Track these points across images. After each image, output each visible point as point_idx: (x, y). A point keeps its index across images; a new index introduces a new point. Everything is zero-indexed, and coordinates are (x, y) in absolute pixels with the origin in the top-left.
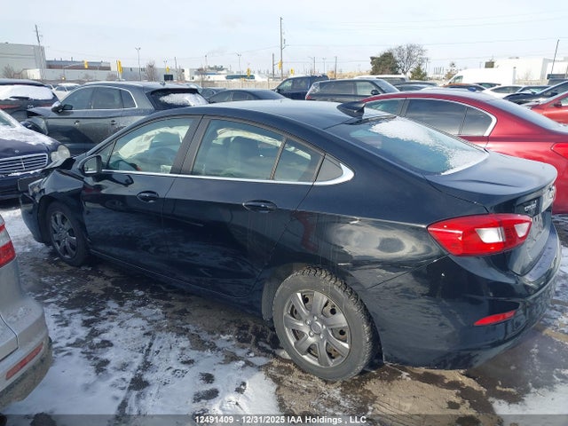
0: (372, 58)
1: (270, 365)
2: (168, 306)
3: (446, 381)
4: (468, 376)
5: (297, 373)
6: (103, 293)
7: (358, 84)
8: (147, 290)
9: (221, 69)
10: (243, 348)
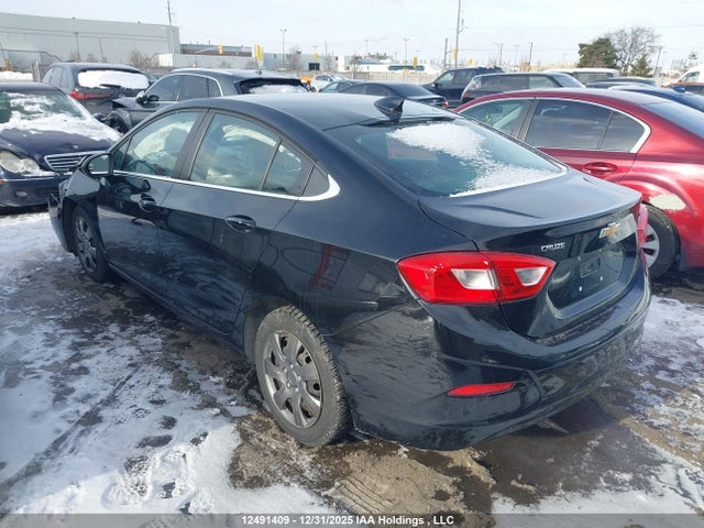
0: (582, 46)
1: (248, 417)
2: (173, 336)
3: (450, 466)
4: (480, 462)
5: (274, 430)
6: (111, 314)
7: (531, 79)
8: (160, 316)
9: (384, 57)
10: (229, 394)
